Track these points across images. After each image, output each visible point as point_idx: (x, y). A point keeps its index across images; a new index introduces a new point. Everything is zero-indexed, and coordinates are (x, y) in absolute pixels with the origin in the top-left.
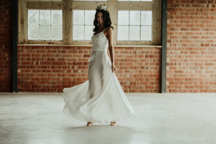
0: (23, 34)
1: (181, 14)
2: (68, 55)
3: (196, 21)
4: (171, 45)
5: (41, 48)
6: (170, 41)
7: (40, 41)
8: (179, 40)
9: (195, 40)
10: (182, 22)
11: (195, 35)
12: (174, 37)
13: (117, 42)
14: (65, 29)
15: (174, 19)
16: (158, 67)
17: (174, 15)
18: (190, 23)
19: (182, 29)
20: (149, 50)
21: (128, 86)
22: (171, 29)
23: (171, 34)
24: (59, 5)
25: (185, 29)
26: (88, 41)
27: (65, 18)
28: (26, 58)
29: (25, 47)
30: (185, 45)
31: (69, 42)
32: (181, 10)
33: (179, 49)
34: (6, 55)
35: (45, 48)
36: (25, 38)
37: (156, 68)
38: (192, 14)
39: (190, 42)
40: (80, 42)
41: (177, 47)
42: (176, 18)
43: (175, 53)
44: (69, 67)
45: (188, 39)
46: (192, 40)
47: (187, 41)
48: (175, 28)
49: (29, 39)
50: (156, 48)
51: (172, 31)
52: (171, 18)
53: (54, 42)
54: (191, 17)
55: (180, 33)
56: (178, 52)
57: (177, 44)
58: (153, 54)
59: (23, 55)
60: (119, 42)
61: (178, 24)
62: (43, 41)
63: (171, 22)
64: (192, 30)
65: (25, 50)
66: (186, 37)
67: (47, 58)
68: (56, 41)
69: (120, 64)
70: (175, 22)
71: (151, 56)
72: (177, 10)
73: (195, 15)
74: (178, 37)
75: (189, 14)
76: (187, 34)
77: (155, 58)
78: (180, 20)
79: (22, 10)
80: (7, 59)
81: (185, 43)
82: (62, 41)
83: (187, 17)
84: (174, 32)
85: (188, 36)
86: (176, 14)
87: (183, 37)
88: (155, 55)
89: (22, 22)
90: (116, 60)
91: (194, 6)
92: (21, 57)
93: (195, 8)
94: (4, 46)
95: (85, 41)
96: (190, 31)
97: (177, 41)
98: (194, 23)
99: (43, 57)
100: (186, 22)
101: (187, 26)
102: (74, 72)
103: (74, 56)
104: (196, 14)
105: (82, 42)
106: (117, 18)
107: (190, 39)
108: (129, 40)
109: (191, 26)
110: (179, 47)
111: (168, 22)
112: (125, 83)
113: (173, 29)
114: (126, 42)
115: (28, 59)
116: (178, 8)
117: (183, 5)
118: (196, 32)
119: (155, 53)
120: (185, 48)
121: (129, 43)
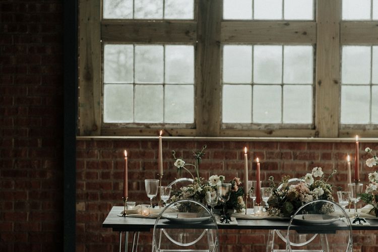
0: (92, 107)
2: (211, 164)
5: (139, 147)
7: (135, 126)
13: (339, 129)
14: (202, 96)
21: (372, 248)
24: (187, 33)
26: (262, 127)
27: (202, 65)
28: (99, 171)
29: (95, 144)
31: (211, 129)
34: (46, 165)
35: (149, 144)
36: (96, 118)
40: (242, 130)
49: (107, 120)
53: (172, 129)
59: (91, 165)
60: (344, 129)
62: (143, 126)
65: (96, 152)
68: (178, 127)
79: (88, 44)
80: (49, 176)
82: (195, 128)
89: (89, 78)
90: (339, 178)
92: (85, 170)
94: (39, 141)
95: (254, 127)
99: (144, 169)
103: (227, 166)
105: (244, 128)
106: (340, 66)
108: (371, 125)
112: (363, 238)
114: (364, 130)
115: (105, 176)
121: (372, 131)
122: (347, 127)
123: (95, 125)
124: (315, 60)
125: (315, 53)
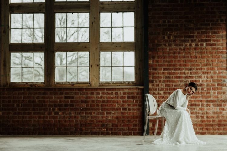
0: (6, 77)
1: (164, 53)
2: (49, 97)
3: (179, 61)
4: (153, 85)
5: (22, 91)
6: (152, 82)
7: (22, 83)
8: (162, 80)
9: (179, 80)
10: (164, 61)
11: (179, 75)
12: (156, 78)
13: (99, 83)
14: (47, 72)
15: (156, 59)
16: (140, 108)
17: (157, 55)
18: (173, 63)
19: (164, 69)
20: (131, 91)
21: (110, 128)
22: (153, 69)
23: (153, 74)
24: (41, 48)
25: (168, 69)
26: (70, 83)
27: (47, 60)
28: (7, 100)
29: (6, 90)
30: (168, 85)
31: (51, 84)
32: (163, 49)
33: (162, 89)
35: (26, 90)
36: (8, 80)
37: (138, 109)
38: (174, 53)
39: (173, 82)
40: (63, 84)
41: (160, 87)
42: (159, 57)
43: (158, 94)
44: (50, 109)
45: (171, 79)
46: (176, 80)
47: (170, 81)
48: (158, 67)
49: (12, 81)
50: (139, 88)
51: (154, 71)
52: (153, 57)
53: (36, 84)
54: (174, 57)
55: (163, 73)
56: (161, 92)
57: (160, 84)
58: (135, 95)
59: (4, 98)
60: (101, 83)
61: (160, 63)
62: (25, 83)
63: (153, 62)
64: (175, 69)
65: (6, 93)
66: (169, 77)
67: (28, 100)
68: (38, 83)
69: (101, 105)
70: (157, 61)
71: (133, 97)
72: (159, 49)
73: (177, 55)
74: (161, 77)
75: (171, 53)
76: (170, 73)
77: (137, 99)
78: (162, 59)
81: (168, 83)
82: (44, 84)
83: (169, 56)
84: (157, 72)
85: (171, 76)
86: (158, 54)
87: (166, 77)
88: (138, 96)
90: (97, 102)
91: (176, 45)
92: (2, 99)
93: (178, 48)
95: (67, 83)
96: (173, 71)
97: (160, 81)
98: (177, 63)
99: (24, 99)
100: (169, 62)
101: (170, 65)
102: (55, 114)
103: (55, 97)
104: (179, 53)
105: (63, 83)
106: (99, 59)
107: (173, 79)
108: (111, 82)
109: (174, 65)
110: (162, 87)
111: (150, 62)
112: (107, 125)
113: (156, 69)
114: (109, 84)
115: (9, 101)
116: (160, 47)
117: (165, 45)
118: (179, 71)
119: (137, 93)
120: (168, 88)
121: (112, 84)
122: (102, 83)
123: (7, 83)
124: (90, 57)
125: (90, 55)
